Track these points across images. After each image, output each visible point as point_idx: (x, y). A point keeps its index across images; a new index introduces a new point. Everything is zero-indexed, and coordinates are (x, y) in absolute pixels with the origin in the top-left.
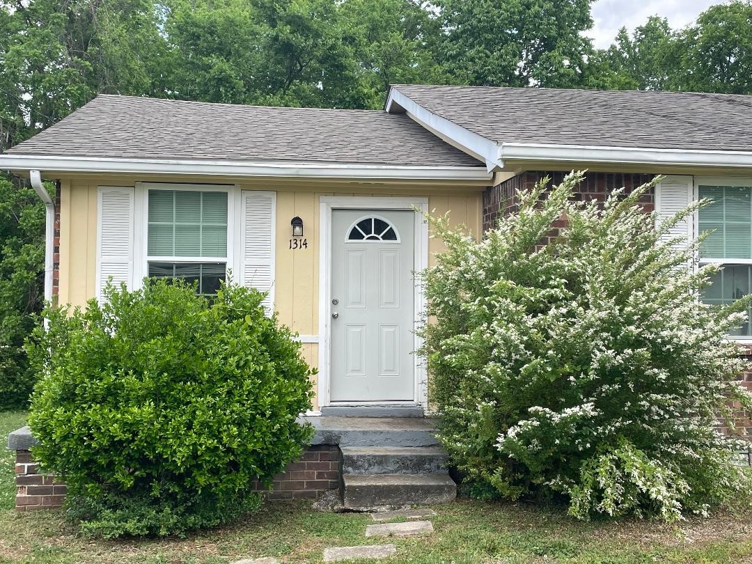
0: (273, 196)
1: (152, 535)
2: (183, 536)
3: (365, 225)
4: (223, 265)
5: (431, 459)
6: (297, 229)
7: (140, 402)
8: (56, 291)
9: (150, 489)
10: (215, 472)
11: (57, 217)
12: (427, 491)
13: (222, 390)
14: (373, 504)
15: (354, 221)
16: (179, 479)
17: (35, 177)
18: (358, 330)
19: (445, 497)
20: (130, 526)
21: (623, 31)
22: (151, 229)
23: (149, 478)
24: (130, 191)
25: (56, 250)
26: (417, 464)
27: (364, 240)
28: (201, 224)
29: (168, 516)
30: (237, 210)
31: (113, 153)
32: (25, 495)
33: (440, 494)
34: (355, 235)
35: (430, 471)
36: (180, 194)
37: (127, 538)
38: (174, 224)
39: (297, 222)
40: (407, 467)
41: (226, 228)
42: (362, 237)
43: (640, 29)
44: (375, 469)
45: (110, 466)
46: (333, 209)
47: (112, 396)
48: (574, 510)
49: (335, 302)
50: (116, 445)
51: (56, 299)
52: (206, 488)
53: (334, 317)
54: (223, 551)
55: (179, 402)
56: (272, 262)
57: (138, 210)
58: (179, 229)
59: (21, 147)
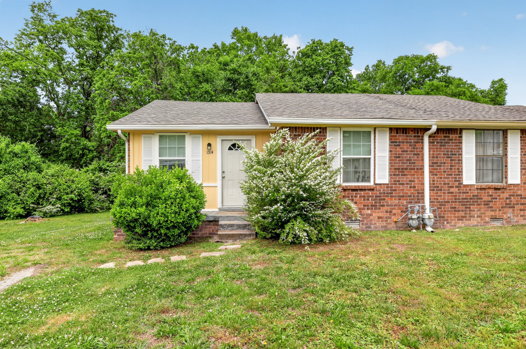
0: (201, 136)
1: (149, 249)
2: (159, 249)
3: (234, 145)
4: (184, 160)
5: (249, 225)
6: (209, 147)
7: (142, 206)
8: (129, 169)
9: (148, 234)
10: (168, 228)
11: (129, 145)
12: (245, 235)
13: (169, 202)
14: (227, 239)
15: (229, 144)
16: (157, 231)
17: (119, 132)
18: (232, 182)
19: (252, 237)
20: (141, 246)
21: (368, 66)
22: (160, 148)
23: (148, 231)
24: (152, 135)
25: (129, 156)
26: (244, 227)
27: (233, 151)
28: (177, 146)
29: (153, 243)
30: (189, 141)
31: (145, 123)
32: (116, 236)
33: (250, 236)
34: (230, 149)
35: (248, 229)
36: (170, 136)
37: (141, 250)
38: (168, 146)
39: (209, 145)
40: (240, 228)
41: (185, 147)
42: (233, 150)
43: (374, 66)
44: (230, 228)
45: (135, 227)
46: (222, 140)
47: (134, 205)
48: (280, 241)
49: (223, 172)
50: (136, 220)
51: (129, 172)
52: (165, 234)
53: (223, 178)
54: (170, 253)
55: (155, 206)
56: (201, 158)
57: (155, 142)
58: (169, 148)
59: (116, 122)
